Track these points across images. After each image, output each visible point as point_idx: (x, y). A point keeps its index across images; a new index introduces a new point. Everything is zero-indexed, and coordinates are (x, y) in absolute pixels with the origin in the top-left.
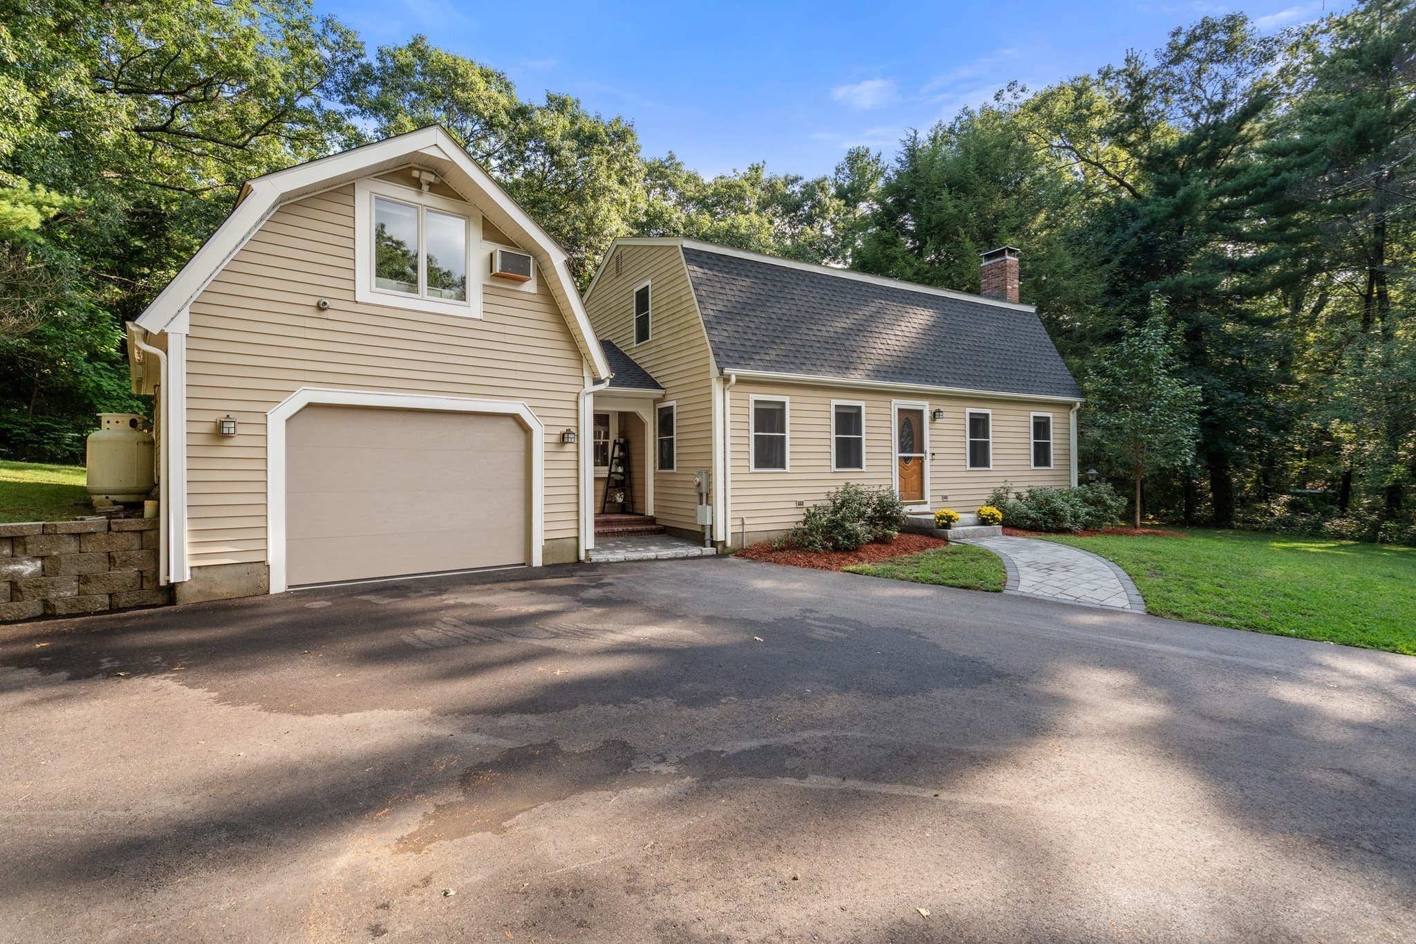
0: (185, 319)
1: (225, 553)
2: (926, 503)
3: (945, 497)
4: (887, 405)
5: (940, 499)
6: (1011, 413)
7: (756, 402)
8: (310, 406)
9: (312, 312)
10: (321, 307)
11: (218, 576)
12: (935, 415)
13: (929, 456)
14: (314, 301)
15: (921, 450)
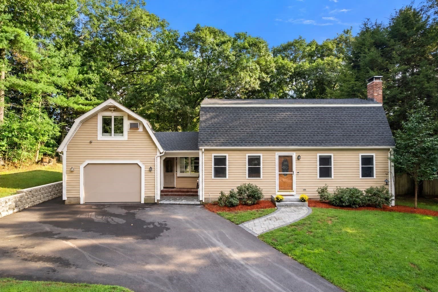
0: (66, 148)
1: (73, 194)
2: (294, 191)
3: (305, 189)
4: (273, 154)
5: (302, 190)
6: (346, 154)
7: (214, 156)
8: (88, 164)
9: (89, 144)
10: (91, 142)
11: (72, 199)
12: (298, 158)
13: (295, 173)
14: (89, 141)
15: (292, 171)
